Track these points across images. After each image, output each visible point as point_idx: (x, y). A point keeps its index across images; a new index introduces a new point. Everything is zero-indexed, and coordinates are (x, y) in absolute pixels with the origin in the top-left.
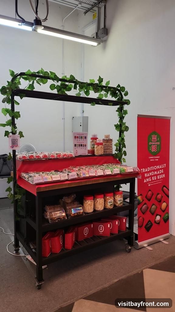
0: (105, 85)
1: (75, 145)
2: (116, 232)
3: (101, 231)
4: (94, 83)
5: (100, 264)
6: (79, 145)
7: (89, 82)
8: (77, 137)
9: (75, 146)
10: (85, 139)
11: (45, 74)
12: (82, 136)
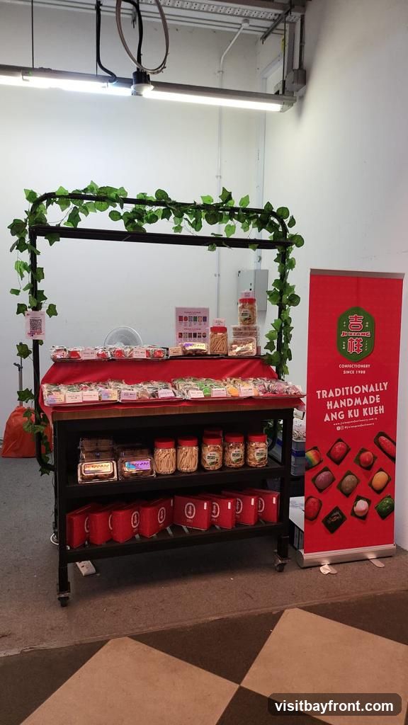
0: (238, 206)
1: (181, 334)
2: (250, 521)
3: (189, 515)
4: (212, 203)
5: (204, 583)
6: (190, 335)
7: (200, 202)
8: (186, 319)
9: (180, 337)
10: (203, 323)
11: (99, 193)
12: (197, 315)
